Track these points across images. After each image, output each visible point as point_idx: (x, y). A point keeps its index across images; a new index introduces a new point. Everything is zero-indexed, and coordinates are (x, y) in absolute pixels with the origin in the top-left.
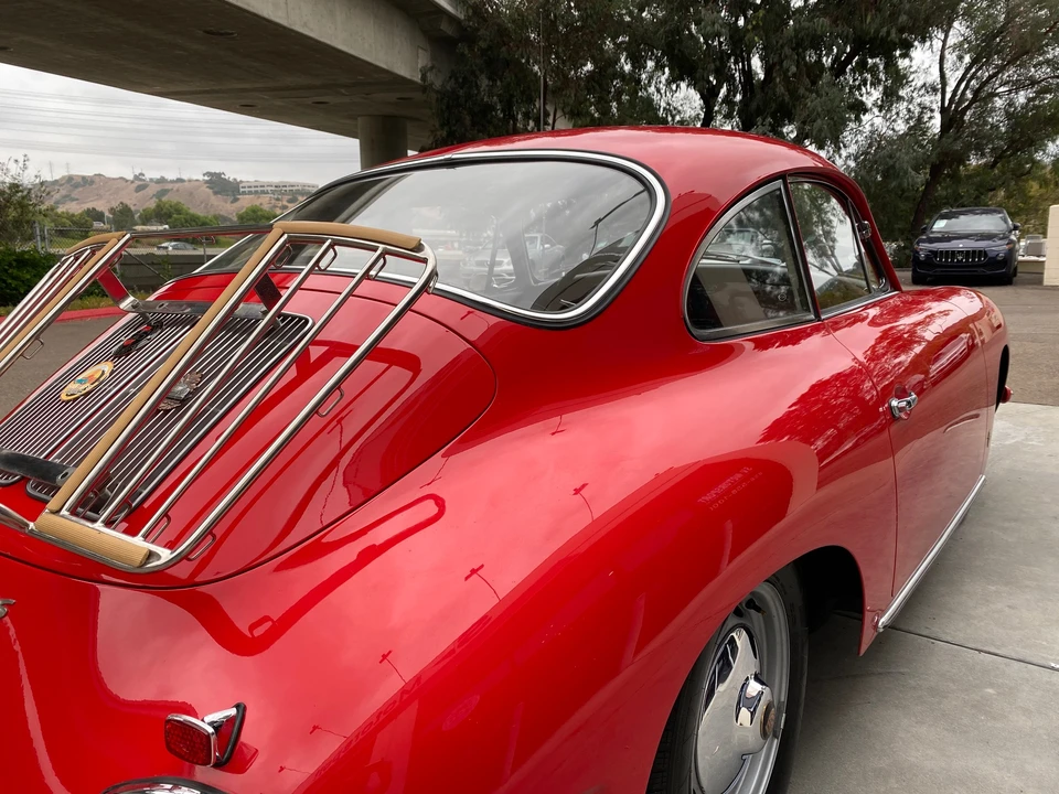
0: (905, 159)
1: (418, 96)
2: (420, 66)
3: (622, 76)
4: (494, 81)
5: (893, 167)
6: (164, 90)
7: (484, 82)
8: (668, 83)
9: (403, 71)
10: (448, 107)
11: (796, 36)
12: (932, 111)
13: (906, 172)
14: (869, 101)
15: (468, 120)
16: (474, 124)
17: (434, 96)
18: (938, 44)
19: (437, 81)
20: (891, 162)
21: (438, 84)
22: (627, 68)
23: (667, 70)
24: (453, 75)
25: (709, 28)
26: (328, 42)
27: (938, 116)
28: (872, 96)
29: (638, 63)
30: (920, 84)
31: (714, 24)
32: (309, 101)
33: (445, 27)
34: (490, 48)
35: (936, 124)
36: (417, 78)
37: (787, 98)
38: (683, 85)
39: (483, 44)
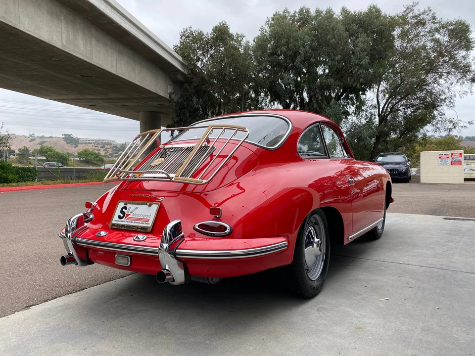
0: (365, 133)
1: (167, 104)
2: (168, 92)
3: (251, 99)
4: (199, 99)
5: (361, 136)
6: (58, 98)
7: (195, 99)
8: (270, 102)
9: (162, 93)
10: (179, 109)
11: (321, 85)
12: (375, 115)
13: (366, 139)
14: (350, 111)
15: (188, 114)
16: (190, 116)
17: (174, 104)
18: (376, 90)
19: (175, 98)
20: (360, 135)
21: (176, 99)
22: (253, 96)
23: (269, 97)
24: (182, 96)
25: (286, 81)
26: (132, 81)
27: (377, 117)
28: (352, 109)
29: (258, 94)
30: (370, 105)
31: (288, 80)
32: (120, 104)
33: (179, 77)
34: (198, 86)
35: (377, 120)
36: (167, 97)
37: (318, 109)
38: (276, 103)
39: (195, 84)
